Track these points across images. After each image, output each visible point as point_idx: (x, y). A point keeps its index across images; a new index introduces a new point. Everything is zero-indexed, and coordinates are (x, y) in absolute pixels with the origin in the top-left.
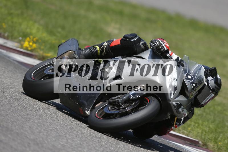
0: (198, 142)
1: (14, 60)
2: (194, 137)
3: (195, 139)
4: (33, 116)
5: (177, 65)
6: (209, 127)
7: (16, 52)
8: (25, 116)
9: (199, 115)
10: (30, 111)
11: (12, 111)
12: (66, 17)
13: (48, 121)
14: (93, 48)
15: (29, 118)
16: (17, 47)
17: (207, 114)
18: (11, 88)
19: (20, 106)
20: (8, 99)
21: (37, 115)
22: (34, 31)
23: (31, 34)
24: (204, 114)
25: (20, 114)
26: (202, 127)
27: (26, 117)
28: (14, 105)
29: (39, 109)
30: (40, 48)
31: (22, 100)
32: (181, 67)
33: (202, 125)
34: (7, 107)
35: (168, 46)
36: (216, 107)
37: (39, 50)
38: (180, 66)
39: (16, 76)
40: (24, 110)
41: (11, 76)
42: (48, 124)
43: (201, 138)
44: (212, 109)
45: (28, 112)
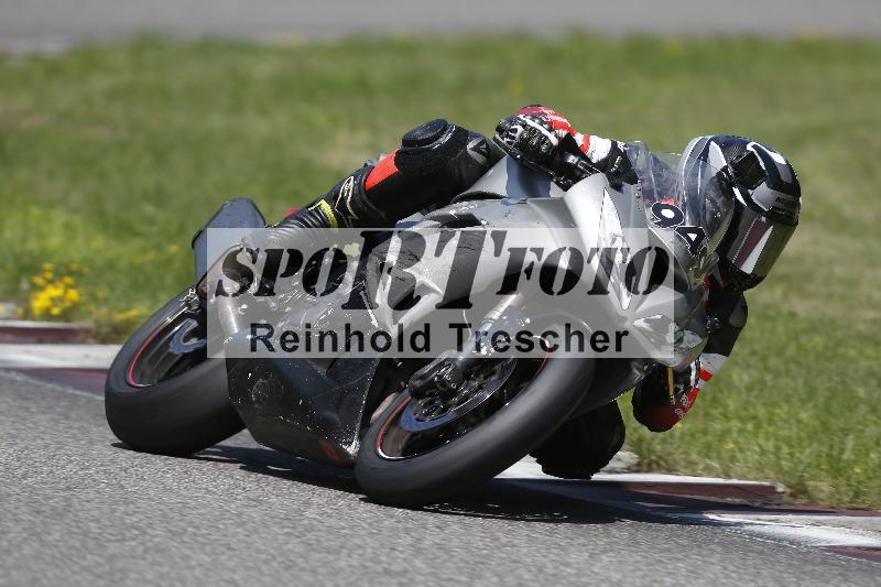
0: (772, 489)
1: (8, 370)
2: (754, 474)
3: (756, 479)
4: (133, 557)
5: (612, 187)
6: (799, 421)
7: (9, 337)
8: (101, 565)
9: (749, 388)
10: (118, 541)
11: (49, 564)
12: (160, 156)
13: (193, 563)
14: (310, 213)
15: (124, 571)
16: (7, 319)
17: (777, 375)
18: (24, 476)
19: (75, 533)
20: (23, 520)
21: (146, 551)
22: (55, 241)
23: (45, 255)
24: (768, 378)
25: (84, 563)
26: (771, 429)
27: (107, 568)
28: (51, 538)
29: (150, 525)
30: (94, 298)
31: (78, 511)
32: (626, 186)
33: (771, 422)
34: (27, 550)
35: (565, 121)
36: (803, 340)
37: (92, 307)
38: (621, 186)
39: (31, 425)
40: (92, 544)
41: (13, 432)
42: (198, 572)
43: (780, 470)
44: (791, 351)
45: (112, 548)
